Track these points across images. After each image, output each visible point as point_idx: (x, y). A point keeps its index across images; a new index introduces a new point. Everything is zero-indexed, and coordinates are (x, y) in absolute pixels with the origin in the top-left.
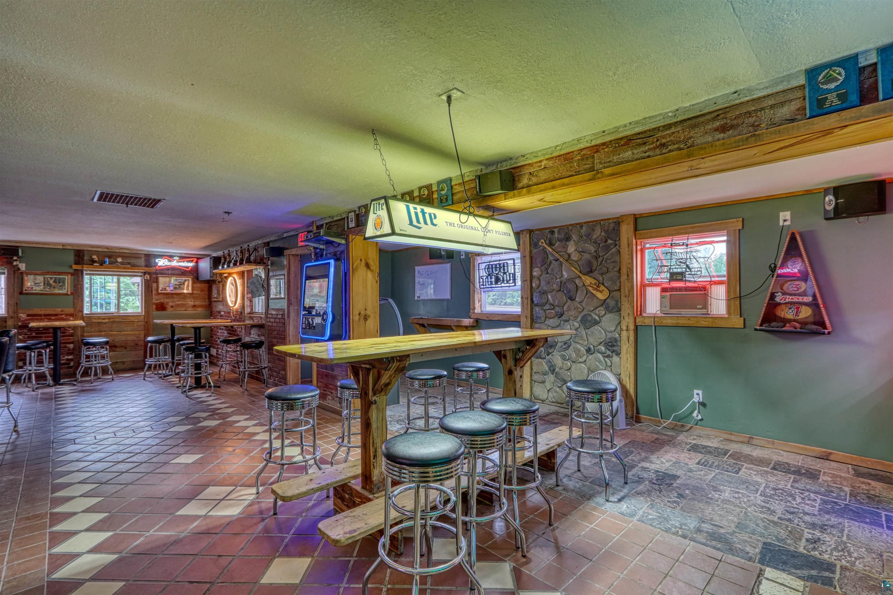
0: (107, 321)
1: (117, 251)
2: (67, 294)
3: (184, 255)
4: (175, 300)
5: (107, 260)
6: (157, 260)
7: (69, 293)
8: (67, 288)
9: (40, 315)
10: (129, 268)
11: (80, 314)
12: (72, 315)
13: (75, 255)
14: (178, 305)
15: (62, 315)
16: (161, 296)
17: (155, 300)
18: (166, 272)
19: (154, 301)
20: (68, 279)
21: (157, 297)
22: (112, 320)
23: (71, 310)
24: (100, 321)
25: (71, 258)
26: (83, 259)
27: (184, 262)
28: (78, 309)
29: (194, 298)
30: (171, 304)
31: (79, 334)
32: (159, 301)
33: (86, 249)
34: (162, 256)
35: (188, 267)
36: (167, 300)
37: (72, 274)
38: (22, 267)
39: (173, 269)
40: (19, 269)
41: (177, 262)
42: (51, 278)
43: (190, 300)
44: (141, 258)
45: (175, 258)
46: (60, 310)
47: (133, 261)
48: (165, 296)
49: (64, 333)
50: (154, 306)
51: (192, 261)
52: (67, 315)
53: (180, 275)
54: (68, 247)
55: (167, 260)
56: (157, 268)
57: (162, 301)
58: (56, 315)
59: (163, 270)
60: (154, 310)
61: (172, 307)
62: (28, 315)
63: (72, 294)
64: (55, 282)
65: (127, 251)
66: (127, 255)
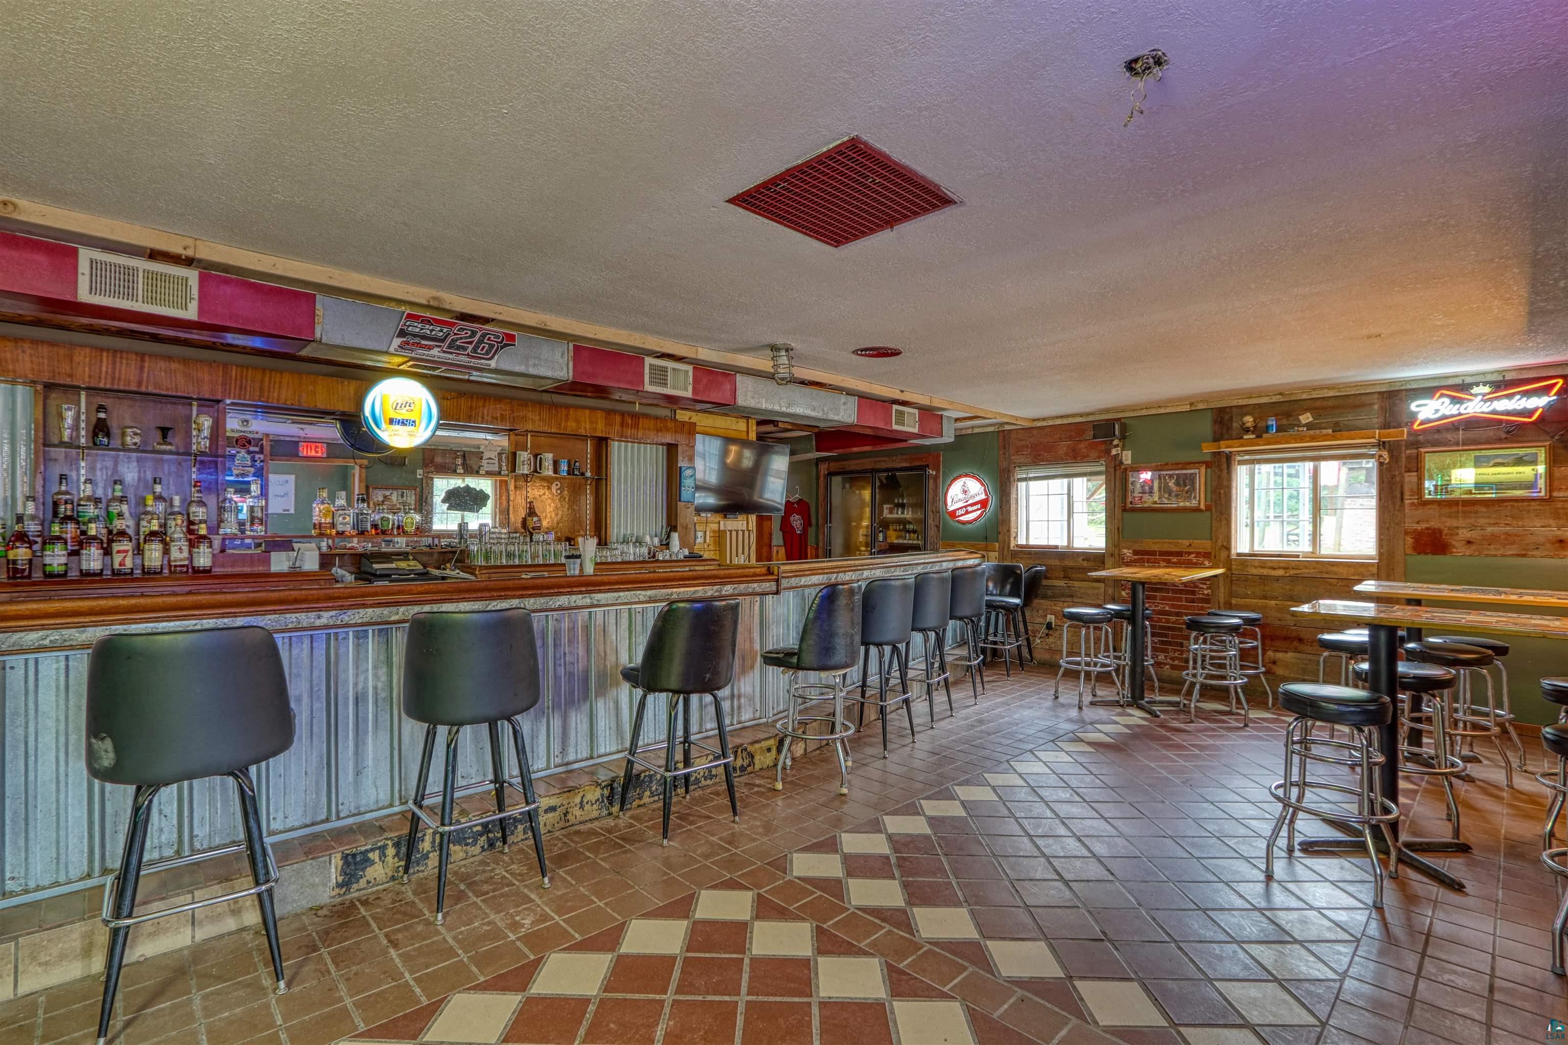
0: (1281, 572)
1: (1304, 396)
2: (1197, 510)
3: (1509, 376)
4: (1482, 521)
5: (1272, 422)
6: (1413, 407)
7: (1202, 507)
8: (1199, 499)
9: (1153, 553)
10: (1326, 437)
11: (1224, 554)
12: (1207, 555)
13: (1215, 422)
14: (1492, 539)
15: (1189, 553)
16: (1431, 511)
17: (1414, 520)
18: (1449, 436)
19: (1410, 525)
20: (1200, 475)
21: (1420, 513)
22: (1292, 572)
23: (1205, 545)
24: (1265, 572)
25: (1206, 427)
26: (1229, 428)
27: (1510, 396)
28: (1220, 543)
29: (1556, 515)
30: (1465, 534)
31: (1222, 600)
32: (1424, 526)
33: (1235, 403)
34: (1429, 390)
35: (1530, 413)
36: (1454, 523)
37: (1208, 465)
38: (1127, 457)
39: (1472, 423)
40: (1122, 463)
41: (1485, 401)
42: (1171, 476)
43: (1538, 523)
44: (1371, 405)
45: (1475, 390)
46: (1186, 542)
47: (1346, 418)
48: (1446, 510)
49: (1193, 593)
50: (1410, 540)
51: (1547, 390)
52: (1198, 554)
53: (1500, 440)
54: (1201, 406)
55: (1447, 401)
56: (1415, 427)
57: (1434, 524)
58: (1179, 554)
59: (1438, 430)
60: (1409, 551)
61: (1469, 542)
62: (1136, 553)
63: (1208, 508)
64: (1177, 484)
65: (1331, 393)
66: (1330, 403)
